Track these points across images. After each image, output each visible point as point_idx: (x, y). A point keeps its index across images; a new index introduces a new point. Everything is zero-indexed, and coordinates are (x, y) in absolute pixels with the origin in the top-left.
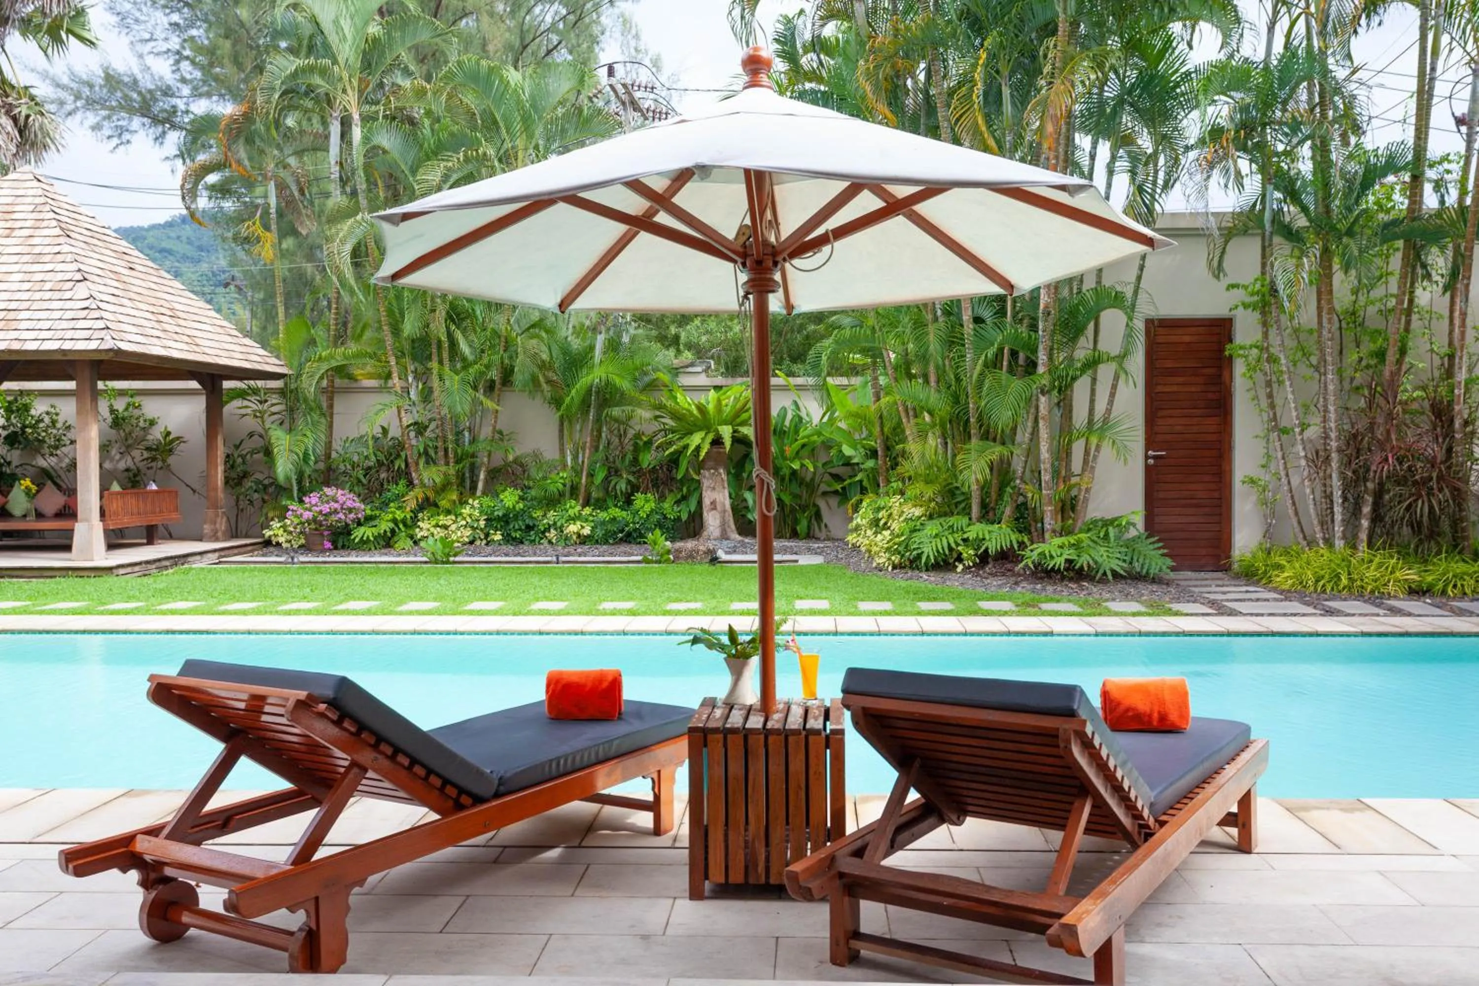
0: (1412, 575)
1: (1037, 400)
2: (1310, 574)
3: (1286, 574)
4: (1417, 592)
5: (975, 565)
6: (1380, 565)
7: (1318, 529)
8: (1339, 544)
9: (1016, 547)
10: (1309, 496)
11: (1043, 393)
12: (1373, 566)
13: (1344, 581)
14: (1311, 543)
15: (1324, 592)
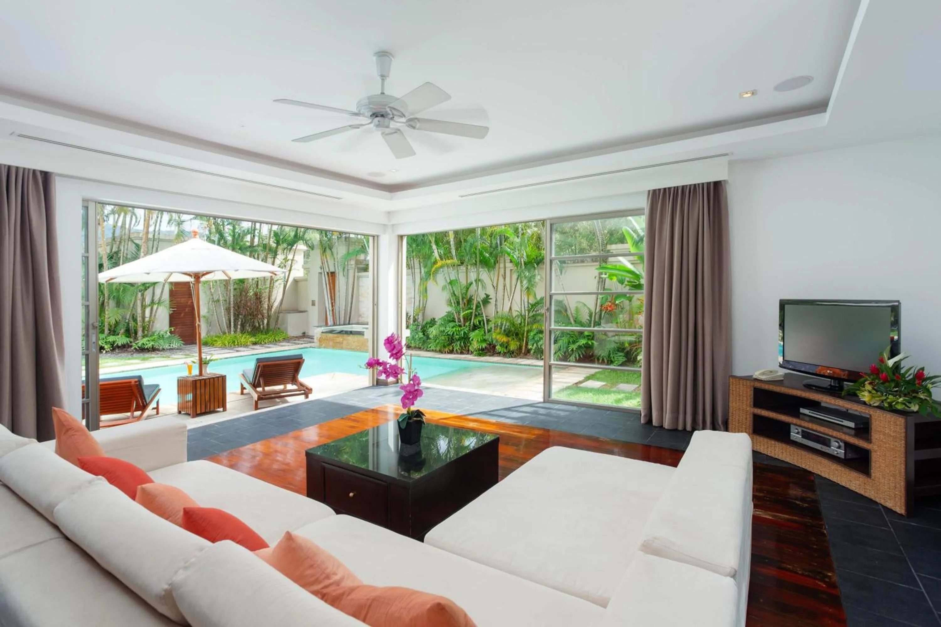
0: (253, 339)
1: (137, 294)
2: (226, 342)
3: (219, 343)
4: (255, 344)
5: (111, 350)
6: (245, 338)
7: (226, 329)
8: (232, 333)
9: (129, 342)
10: (224, 320)
11: (140, 291)
12: (243, 338)
13: (236, 343)
14: (224, 333)
15: (231, 346)
